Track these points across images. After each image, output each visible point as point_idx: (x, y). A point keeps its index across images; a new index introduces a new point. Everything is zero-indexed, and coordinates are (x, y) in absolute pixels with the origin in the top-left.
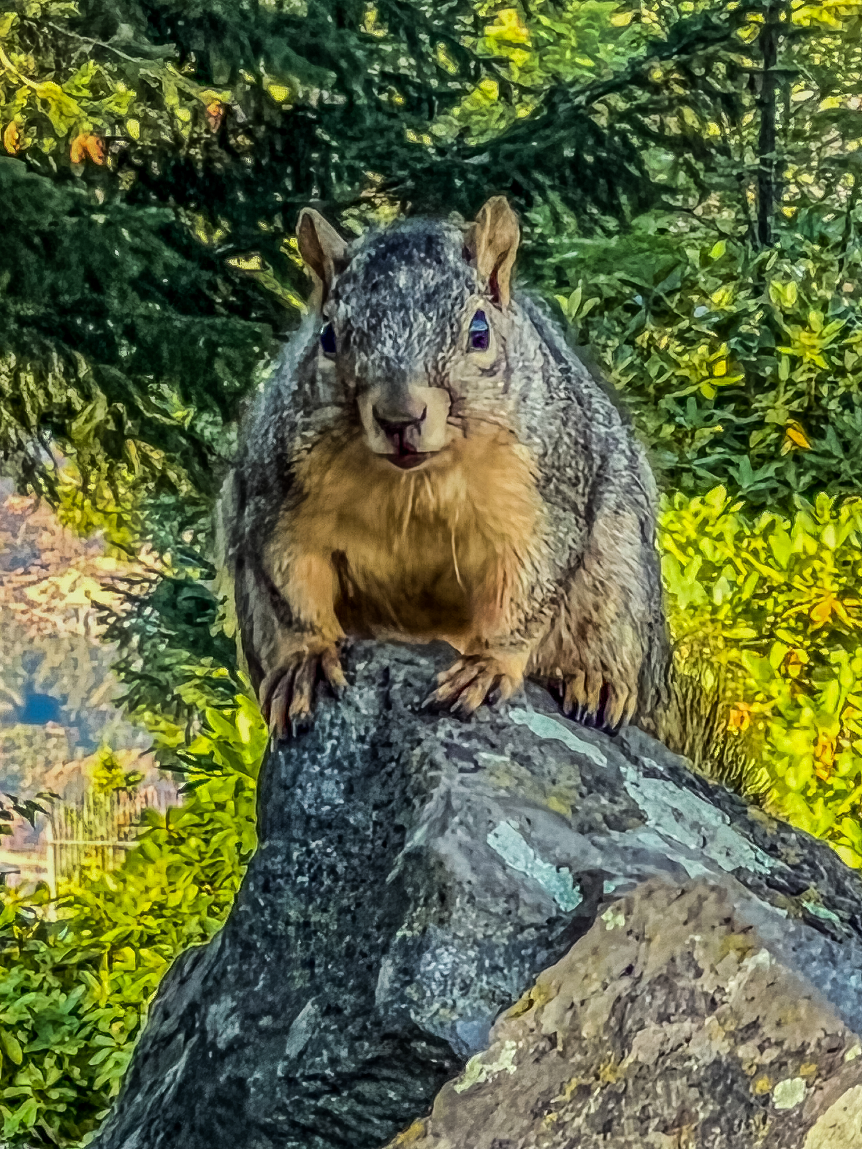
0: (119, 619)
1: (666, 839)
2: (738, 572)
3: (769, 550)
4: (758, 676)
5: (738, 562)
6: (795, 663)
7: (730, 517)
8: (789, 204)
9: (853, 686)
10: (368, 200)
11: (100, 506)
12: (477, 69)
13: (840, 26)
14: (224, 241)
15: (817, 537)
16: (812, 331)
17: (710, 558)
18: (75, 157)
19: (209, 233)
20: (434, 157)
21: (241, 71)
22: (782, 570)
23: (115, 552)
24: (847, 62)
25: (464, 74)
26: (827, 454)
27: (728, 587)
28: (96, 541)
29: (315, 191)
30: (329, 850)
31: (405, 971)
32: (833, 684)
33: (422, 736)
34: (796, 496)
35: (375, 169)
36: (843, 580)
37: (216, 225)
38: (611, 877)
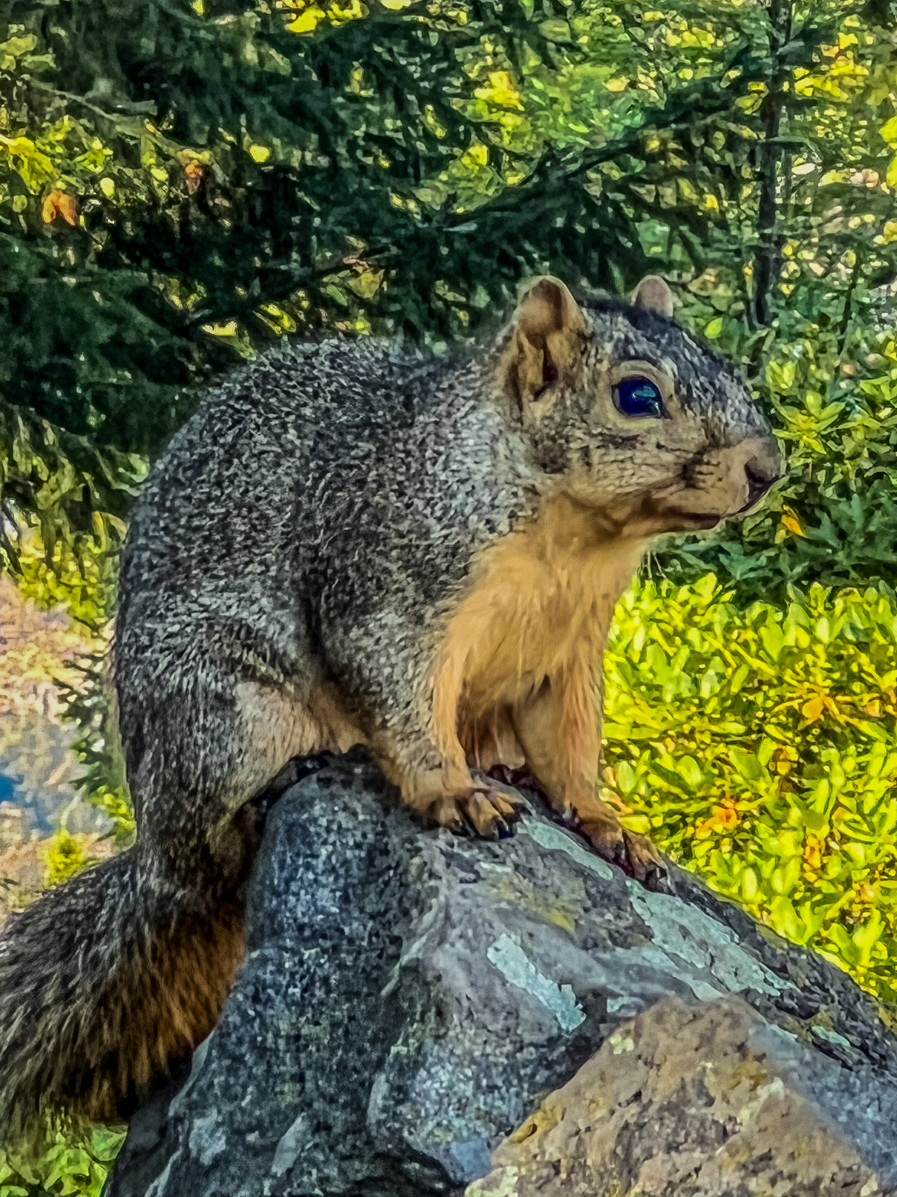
0: (81, 698)
1: (674, 957)
2: (727, 664)
3: (759, 642)
4: (746, 773)
5: (727, 654)
6: (785, 760)
7: (720, 607)
8: (788, 281)
9: (845, 785)
10: (349, 267)
11: (64, 580)
12: (467, 132)
13: (844, 96)
14: (198, 307)
15: (810, 630)
16: (809, 415)
17: (697, 649)
18: (47, 217)
19: (183, 298)
20: (420, 225)
21: (221, 130)
22: (773, 663)
23: (78, 626)
24: (851, 135)
25: (452, 139)
26: (823, 544)
27: (716, 678)
28: (57, 615)
29: (295, 256)
30: (322, 961)
31: (400, 1089)
32: (824, 784)
33: (421, 844)
34: (790, 587)
35: (359, 234)
36: (836, 676)
37: (193, 290)
38: (615, 996)
